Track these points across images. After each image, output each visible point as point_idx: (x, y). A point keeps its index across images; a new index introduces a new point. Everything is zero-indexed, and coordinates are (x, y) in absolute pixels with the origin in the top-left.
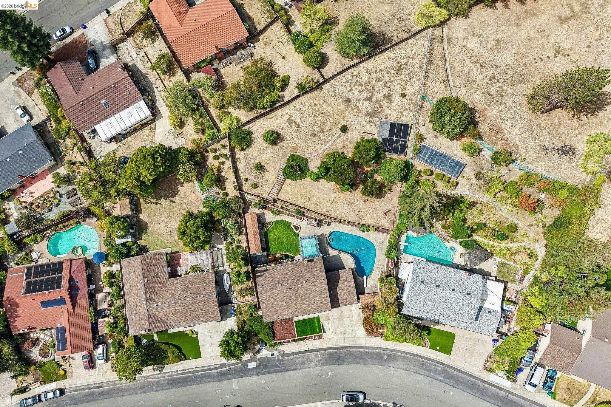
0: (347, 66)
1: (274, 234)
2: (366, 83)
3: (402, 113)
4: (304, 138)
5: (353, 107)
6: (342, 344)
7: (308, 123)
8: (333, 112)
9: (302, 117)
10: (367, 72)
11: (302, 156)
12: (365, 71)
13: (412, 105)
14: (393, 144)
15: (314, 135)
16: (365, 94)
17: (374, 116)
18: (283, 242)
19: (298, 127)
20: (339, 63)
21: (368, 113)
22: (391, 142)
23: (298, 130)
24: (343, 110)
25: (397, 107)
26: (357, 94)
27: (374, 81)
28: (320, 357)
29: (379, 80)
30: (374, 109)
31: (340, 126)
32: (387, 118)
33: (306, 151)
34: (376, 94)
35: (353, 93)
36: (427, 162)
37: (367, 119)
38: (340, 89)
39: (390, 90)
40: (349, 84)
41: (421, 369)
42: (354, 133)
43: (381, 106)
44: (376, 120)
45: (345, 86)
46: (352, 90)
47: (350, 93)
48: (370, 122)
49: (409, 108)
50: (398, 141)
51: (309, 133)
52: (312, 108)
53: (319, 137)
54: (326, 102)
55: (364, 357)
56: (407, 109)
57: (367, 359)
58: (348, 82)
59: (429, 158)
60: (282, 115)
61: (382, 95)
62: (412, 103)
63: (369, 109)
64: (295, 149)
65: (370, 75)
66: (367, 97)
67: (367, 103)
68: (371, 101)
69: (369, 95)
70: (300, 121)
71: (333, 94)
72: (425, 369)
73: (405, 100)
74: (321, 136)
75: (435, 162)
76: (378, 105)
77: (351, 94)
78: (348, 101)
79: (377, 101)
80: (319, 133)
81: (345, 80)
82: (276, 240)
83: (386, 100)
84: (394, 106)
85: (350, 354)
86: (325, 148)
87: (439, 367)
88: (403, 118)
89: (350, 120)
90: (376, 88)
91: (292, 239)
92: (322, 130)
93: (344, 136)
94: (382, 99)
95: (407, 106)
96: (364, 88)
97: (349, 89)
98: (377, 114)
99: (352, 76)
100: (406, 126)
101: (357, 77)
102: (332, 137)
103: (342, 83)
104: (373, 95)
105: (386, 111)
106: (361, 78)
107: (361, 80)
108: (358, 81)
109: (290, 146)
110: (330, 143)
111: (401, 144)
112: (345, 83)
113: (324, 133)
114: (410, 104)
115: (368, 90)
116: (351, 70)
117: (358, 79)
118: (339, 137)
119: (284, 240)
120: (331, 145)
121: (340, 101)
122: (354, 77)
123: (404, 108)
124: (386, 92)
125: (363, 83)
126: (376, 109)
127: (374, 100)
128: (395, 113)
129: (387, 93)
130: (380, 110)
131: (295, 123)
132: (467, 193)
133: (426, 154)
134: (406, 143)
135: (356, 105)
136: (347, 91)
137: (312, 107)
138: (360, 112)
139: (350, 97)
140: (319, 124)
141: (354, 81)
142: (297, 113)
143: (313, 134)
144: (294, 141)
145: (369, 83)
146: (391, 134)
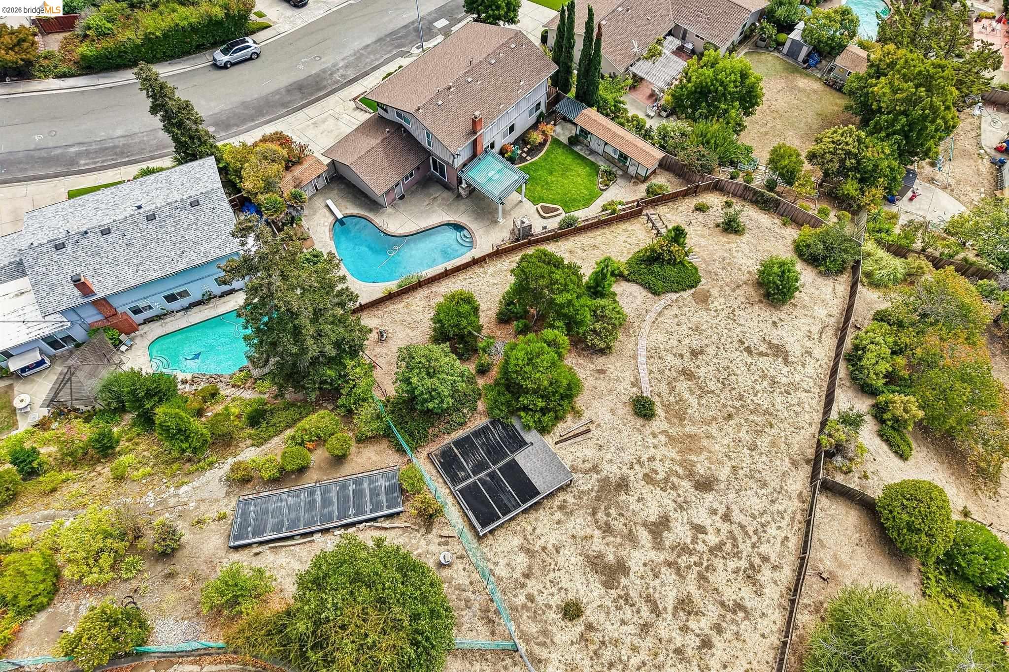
0: (811, 581)
1: (579, 176)
2: (710, 568)
3: (530, 553)
4: (709, 332)
5: (674, 479)
6: (311, 111)
7: (738, 372)
8: (709, 436)
9: (764, 377)
10: (739, 606)
11: (674, 296)
12: (748, 604)
13: (521, 599)
14: (488, 453)
15: (694, 354)
16: (680, 532)
17: (601, 489)
18: (551, 173)
19: (748, 350)
20: (839, 572)
21: (623, 485)
22: (495, 453)
23: (741, 342)
24: (693, 458)
25: (561, 560)
26: (702, 517)
27: (692, 589)
28: (336, 76)
29: (684, 605)
30: (618, 506)
31: (659, 411)
32: (561, 508)
33: (675, 310)
34: (652, 555)
35: (714, 512)
36: (358, 482)
37: (612, 471)
38: (755, 500)
39: (626, 598)
40: (750, 530)
41: (124, 145)
42: (608, 416)
43: (607, 529)
44: (586, 483)
45: (754, 517)
46: (726, 518)
47: (722, 511)
48: (595, 469)
49: (523, 586)
50: (479, 467)
51: (711, 350)
52: (767, 412)
53: (681, 356)
54: (753, 448)
55: (253, 112)
56: (526, 576)
57: (247, 112)
58: (756, 532)
59: (359, 494)
60: (809, 353)
61: (631, 564)
62: (524, 607)
63: (630, 500)
64: (704, 299)
65: (722, 604)
66: (669, 529)
67: (653, 514)
68: (645, 525)
69: (669, 539)
70: (760, 365)
71: (758, 476)
72: (115, 147)
73: (556, 600)
74: (678, 362)
75: (333, 495)
76: (618, 525)
77: (716, 505)
78: (705, 485)
79: (631, 538)
80: (688, 363)
81: (772, 530)
82: (567, 169)
83: (611, 558)
84: (571, 558)
85: (284, 105)
86: (642, 343)
87: (85, 165)
88: (517, 541)
89: (650, 440)
90: (668, 575)
91: (539, 188)
92: (689, 376)
93: (627, 391)
94: (624, 554)
95: (533, 586)
96: (700, 547)
97: (737, 516)
98: (598, 498)
99: (765, 559)
100: (486, 518)
101: (752, 566)
102: (651, 372)
103: (766, 518)
104: (658, 545)
105: (579, 523)
106: (736, 571)
107: (732, 565)
108: (737, 555)
109: (722, 300)
110: (642, 359)
111: (463, 469)
112: (763, 526)
113: (677, 371)
114: (531, 598)
115: (685, 550)
116: (787, 575)
117: (743, 564)
118: (636, 383)
119: (550, 178)
120: (635, 357)
121: (724, 473)
122: (757, 561)
123: (536, 571)
124: (632, 583)
125: (718, 563)
126: (612, 511)
127: (644, 535)
128: (552, 539)
129: (624, 581)
130: (600, 515)
131: (761, 354)
132: (184, 488)
133: (374, 493)
134: (455, 480)
135: (674, 487)
136: (733, 507)
137: (771, 414)
138: (648, 479)
139: (709, 497)
140: (712, 385)
141: (745, 548)
142: (784, 380)
143: (701, 352)
144: (723, 315)
145: (702, 577)
146: (514, 472)
